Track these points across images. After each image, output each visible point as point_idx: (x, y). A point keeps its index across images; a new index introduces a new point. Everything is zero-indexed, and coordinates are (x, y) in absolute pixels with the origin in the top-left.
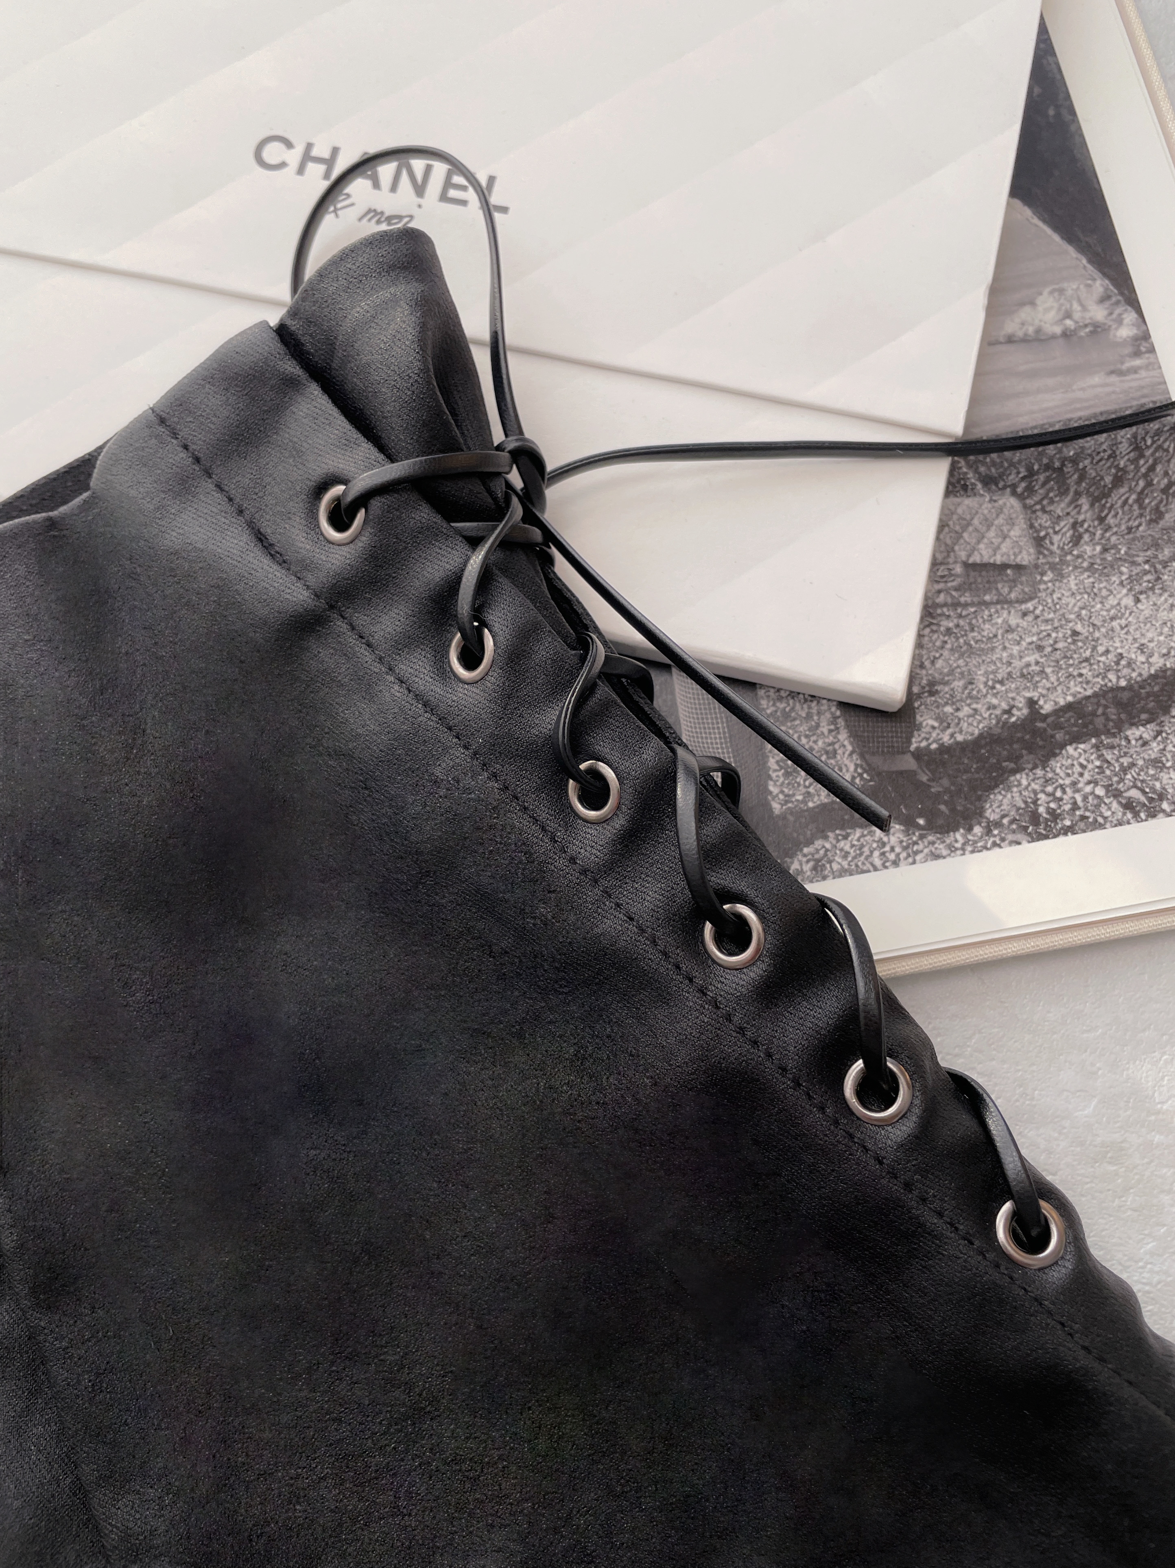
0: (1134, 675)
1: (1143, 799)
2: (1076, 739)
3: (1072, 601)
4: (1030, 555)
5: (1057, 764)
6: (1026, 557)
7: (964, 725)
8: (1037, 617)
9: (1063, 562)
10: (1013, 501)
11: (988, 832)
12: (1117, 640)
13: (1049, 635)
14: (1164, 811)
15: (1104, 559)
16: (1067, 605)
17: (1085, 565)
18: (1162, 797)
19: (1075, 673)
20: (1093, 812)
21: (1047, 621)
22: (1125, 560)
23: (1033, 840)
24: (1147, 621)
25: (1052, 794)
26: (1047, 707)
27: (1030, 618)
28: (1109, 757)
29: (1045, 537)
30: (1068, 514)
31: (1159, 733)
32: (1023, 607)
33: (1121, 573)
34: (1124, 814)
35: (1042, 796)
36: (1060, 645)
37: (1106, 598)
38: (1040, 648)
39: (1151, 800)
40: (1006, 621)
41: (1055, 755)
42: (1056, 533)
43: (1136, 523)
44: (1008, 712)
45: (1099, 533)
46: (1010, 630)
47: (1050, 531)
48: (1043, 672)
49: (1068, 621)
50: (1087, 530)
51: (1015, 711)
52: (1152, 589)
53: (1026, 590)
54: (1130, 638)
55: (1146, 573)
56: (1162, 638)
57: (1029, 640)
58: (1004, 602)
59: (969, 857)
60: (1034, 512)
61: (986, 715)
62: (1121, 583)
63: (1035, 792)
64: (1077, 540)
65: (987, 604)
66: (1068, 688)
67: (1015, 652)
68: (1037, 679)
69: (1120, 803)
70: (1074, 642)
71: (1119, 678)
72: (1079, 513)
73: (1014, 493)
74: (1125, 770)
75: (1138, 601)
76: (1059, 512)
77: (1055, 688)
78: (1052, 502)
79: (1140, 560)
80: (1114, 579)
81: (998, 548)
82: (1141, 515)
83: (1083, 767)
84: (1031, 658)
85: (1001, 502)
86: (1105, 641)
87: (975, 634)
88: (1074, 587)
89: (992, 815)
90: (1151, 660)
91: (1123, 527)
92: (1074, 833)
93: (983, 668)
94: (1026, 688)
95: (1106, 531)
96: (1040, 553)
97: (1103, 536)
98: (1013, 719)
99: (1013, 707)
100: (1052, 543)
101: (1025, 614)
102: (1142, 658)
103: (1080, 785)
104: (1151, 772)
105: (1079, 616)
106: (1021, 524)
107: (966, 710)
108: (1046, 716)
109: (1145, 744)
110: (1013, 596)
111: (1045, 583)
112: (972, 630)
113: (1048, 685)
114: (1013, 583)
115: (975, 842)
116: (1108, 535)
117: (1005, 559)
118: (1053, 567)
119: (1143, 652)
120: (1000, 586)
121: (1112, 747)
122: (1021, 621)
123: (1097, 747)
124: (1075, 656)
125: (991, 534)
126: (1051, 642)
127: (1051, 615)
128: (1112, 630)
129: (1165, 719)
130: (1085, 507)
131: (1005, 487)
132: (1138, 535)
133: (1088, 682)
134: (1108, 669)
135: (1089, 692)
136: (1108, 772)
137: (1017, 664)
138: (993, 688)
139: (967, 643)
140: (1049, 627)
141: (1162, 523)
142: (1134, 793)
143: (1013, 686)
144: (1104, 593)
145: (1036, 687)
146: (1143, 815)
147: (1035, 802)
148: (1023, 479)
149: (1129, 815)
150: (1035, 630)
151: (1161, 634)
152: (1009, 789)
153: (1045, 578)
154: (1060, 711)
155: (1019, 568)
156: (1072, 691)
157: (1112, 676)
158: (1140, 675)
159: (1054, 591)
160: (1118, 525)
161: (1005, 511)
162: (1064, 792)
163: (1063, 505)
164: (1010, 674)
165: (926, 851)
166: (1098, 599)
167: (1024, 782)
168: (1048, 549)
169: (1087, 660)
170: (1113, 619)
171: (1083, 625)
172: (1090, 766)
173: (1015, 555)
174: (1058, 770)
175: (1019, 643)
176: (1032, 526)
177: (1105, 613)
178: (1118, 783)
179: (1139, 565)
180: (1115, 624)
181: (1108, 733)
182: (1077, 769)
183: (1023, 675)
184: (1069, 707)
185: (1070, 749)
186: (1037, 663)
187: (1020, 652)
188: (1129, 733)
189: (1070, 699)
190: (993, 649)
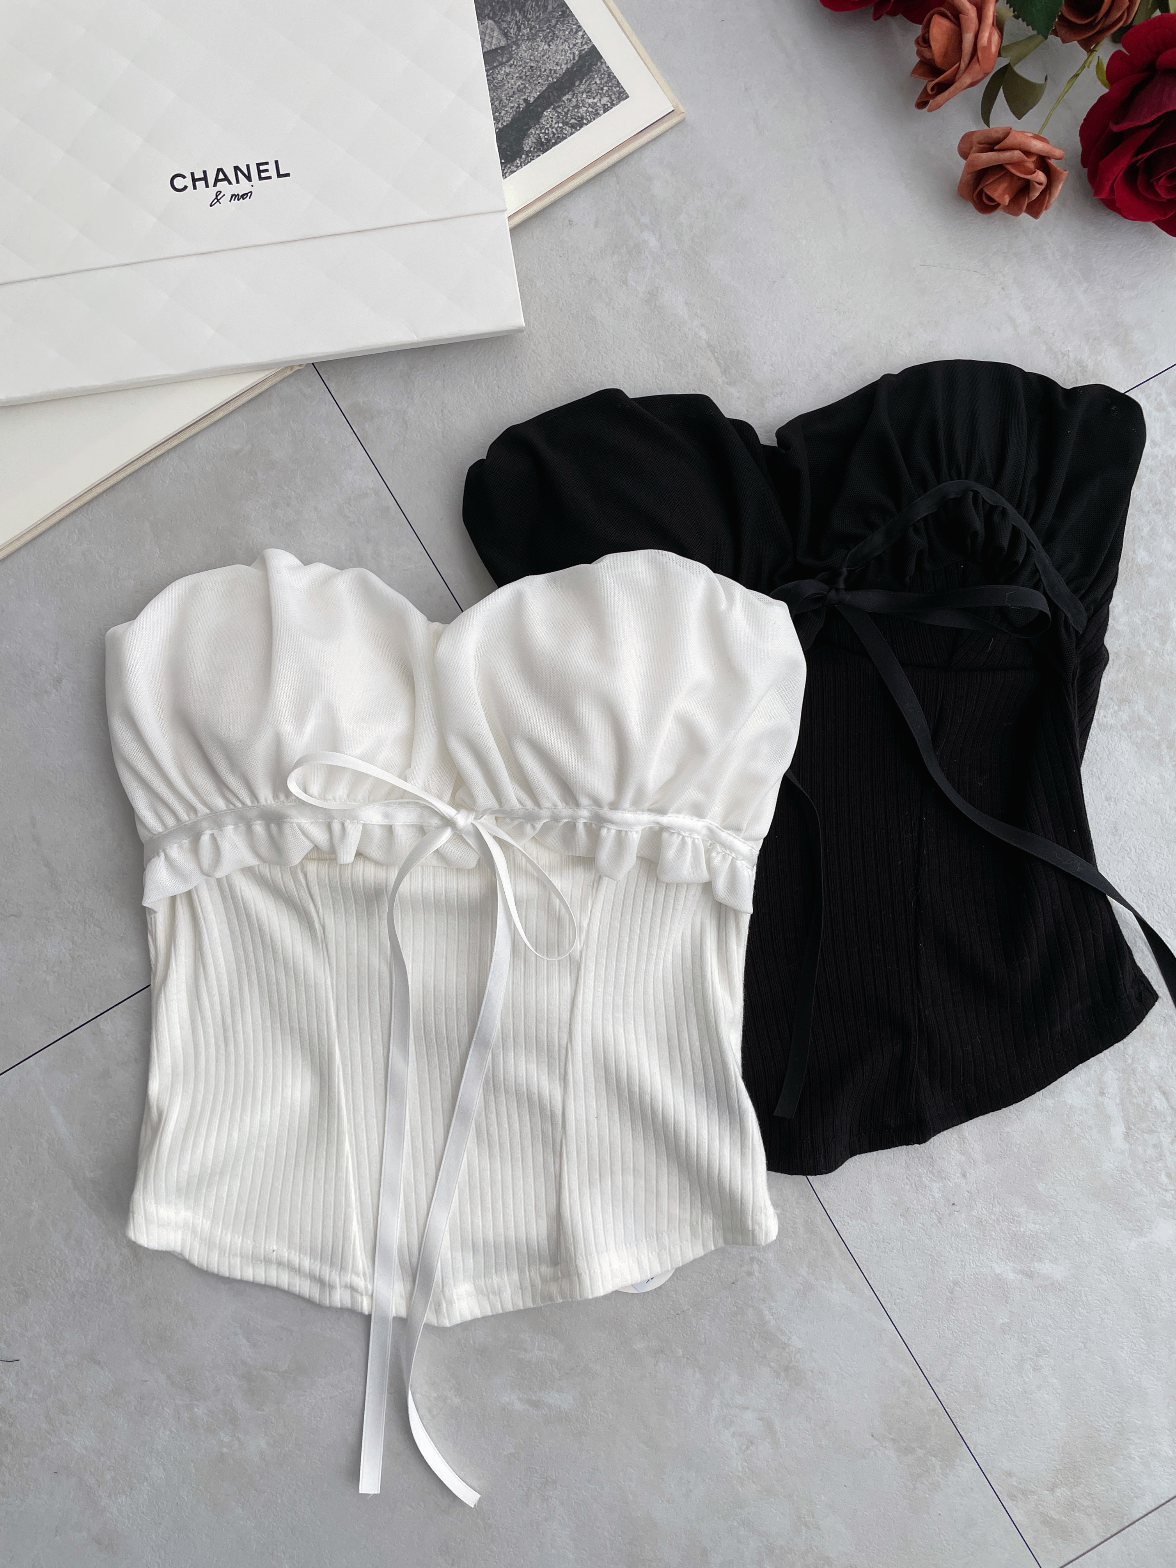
0: (558, 75)
1: (576, 122)
2: (545, 109)
3: (526, 54)
4: (504, 41)
5: (543, 121)
6: (503, 43)
7: (505, 118)
8: (515, 66)
9: (517, 40)
10: (490, 21)
11: (528, 156)
12: (547, 64)
13: (523, 71)
14: (585, 123)
15: (532, 33)
16: (525, 56)
17: (526, 38)
18: (582, 118)
19: (537, 83)
20: (561, 134)
21: (520, 66)
22: (540, 31)
23: (544, 153)
24: (556, 52)
25: (545, 132)
26: (532, 100)
27: (513, 67)
28: (559, 111)
29: (507, 32)
30: (512, 19)
31: (574, 94)
32: (509, 63)
33: (540, 36)
34: (572, 130)
35: (541, 135)
36: (528, 74)
37: (538, 49)
38: (521, 78)
39: (579, 121)
40: (505, 72)
41: (541, 117)
42: (511, 29)
43: (539, 14)
44: (518, 107)
45: (526, 23)
46: (507, 75)
47: (508, 29)
48: (525, 87)
49: (527, 63)
50: (522, 24)
51: (521, 106)
52: (553, 39)
53: (508, 56)
54: (552, 61)
55: (549, 33)
56: (563, 57)
57: (516, 76)
58: (502, 64)
59: (524, 167)
60: (500, 23)
61: (511, 111)
62: (541, 41)
63: (539, 134)
64: (519, 29)
65: (496, 67)
66: (536, 90)
67: (513, 83)
68: (524, 90)
69: (569, 127)
70: (533, 71)
71: (553, 79)
72: (516, 17)
73: (489, 18)
74: (566, 113)
75: (549, 46)
76: (509, 20)
77: (532, 91)
78: (505, 16)
79: (545, 28)
80: (538, 40)
81: (492, 42)
82: (540, 10)
83: (552, 118)
84: (519, 83)
85: (486, 23)
86: (543, 66)
87: (496, 81)
88: (525, 49)
89: (526, 149)
90: (562, 67)
91: (534, 17)
92: (557, 144)
93: (503, 93)
94: (522, 95)
95: (528, 21)
96: (507, 39)
97: (528, 23)
98: (521, 109)
99: (519, 105)
100: (511, 34)
101: (511, 66)
102: (559, 68)
103: (553, 125)
104: (576, 110)
105: (531, 60)
106: (496, 29)
107: (503, 112)
108: (533, 102)
109: (570, 100)
110: (504, 60)
111: (514, 50)
112: (494, 80)
113: (529, 91)
114: (502, 55)
115: (524, 161)
116: (530, 22)
117: (496, 46)
118: (515, 43)
119: (558, 65)
120: (498, 58)
121: (559, 107)
122: (510, 69)
123: (553, 109)
124: (535, 76)
125: (487, 38)
126: (524, 74)
127: (521, 63)
128: (544, 60)
129: (574, 88)
130: (518, 14)
131: (485, 16)
132: (541, 18)
133: (543, 85)
134: (548, 77)
135: (544, 89)
136: (561, 117)
137: (515, 87)
138: (510, 100)
139: (494, 86)
140: (521, 68)
141: (548, 11)
142: (573, 121)
143: (517, 96)
144: (537, 47)
145: (525, 94)
146: (578, 128)
147: (540, 138)
148: (490, 11)
149: (574, 130)
150: (517, 71)
151: (562, 56)
152: (529, 137)
153: (513, 49)
154: (537, 99)
155: (502, 48)
156: (538, 90)
157: (550, 79)
158: (560, 74)
159: (518, 53)
160: (532, 17)
161: (489, 26)
162: (548, 130)
163: (509, 16)
164: (514, 92)
165: (509, 171)
166: (535, 50)
167: (534, 132)
168: (510, 36)
169: (539, 76)
170: (543, 56)
171: (533, 63)
172: (554, 117)
173: (499, 43)
174: (544, 123)
175: (513, 79)
176: (500, 29)
177: (539, 55)
178: (566, 119)
179: (545, 31)
180: (545, 58)
181: (557, 102)
182: (550, 119)
183: (518, 91)
184: (539, 96)
185: (545, 113)
186: (522, 84)
187: (514, 82)
188: (563, 99)
189: (538, 93)
190: (504, 84)
